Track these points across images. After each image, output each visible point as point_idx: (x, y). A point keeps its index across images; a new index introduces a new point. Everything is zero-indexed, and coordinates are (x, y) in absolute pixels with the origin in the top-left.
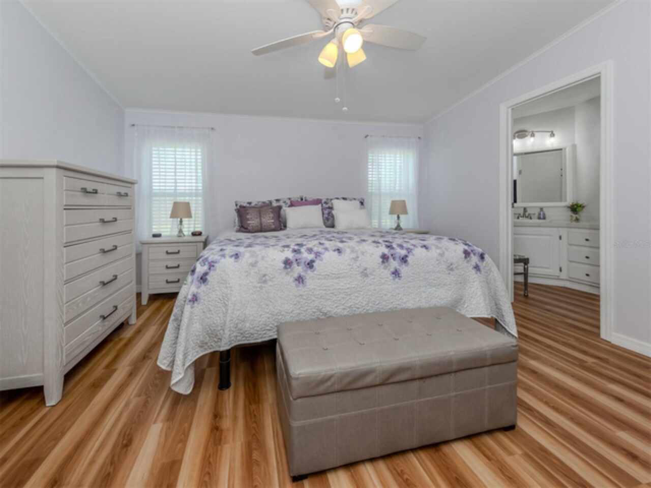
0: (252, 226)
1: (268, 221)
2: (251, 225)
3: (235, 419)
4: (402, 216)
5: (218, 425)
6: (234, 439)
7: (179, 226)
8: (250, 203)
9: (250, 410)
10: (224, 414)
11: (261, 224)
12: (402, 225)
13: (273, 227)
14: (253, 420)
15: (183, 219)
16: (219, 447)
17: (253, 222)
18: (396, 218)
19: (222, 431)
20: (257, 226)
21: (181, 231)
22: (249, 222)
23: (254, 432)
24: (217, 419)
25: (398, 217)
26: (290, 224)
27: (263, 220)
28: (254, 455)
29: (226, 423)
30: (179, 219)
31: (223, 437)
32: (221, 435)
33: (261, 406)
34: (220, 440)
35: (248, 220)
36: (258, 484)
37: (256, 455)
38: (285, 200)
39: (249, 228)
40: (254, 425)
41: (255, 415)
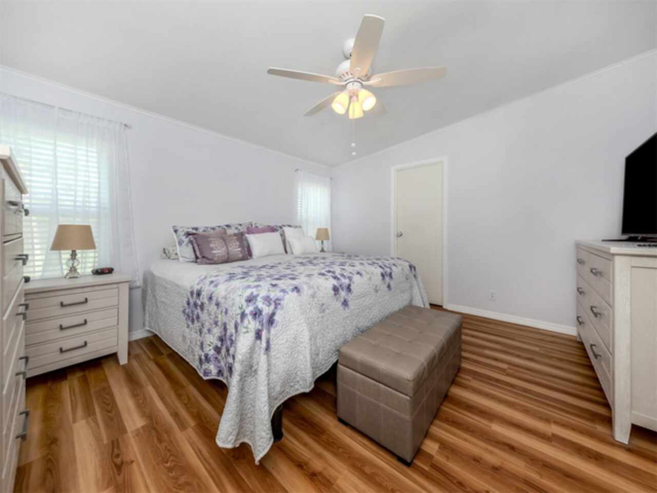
0: (219, 256)
1: (236, 250)
2: (216, 255)
3: (320, 456)
4: (325, 242)
5: (310, 471)
6: (339, 472)
7: (71, 262)
8: (196, 229)
9: (323, 441)
10: (306, 459)
11: (228, 254)
12: (325, 249)
13: (241, 256)
14: (335, 447)
15: (77, 251)
16: (334, 486)
17: (220, 251)
18: (321, 243)
19: (320, 473)
20: (224, 256)
21: (73, 269)
22: (214, 252)
23: (347, 456)
24: (305, 467)
25: (322, 242)
26: (256, 251)
27: (230, 249)
28: (366, 471)
29: (317, 465)
30: (70, 252)
31: (328, 478)
32: (324, 477)
33: (327, 432)
34: (328, 481)
35: (212, 249)
36: (391, 487)
37: (367, 470)
38: (236, 226)
39: (215, 259)
40: (341, 450)
41: (333, 443)
